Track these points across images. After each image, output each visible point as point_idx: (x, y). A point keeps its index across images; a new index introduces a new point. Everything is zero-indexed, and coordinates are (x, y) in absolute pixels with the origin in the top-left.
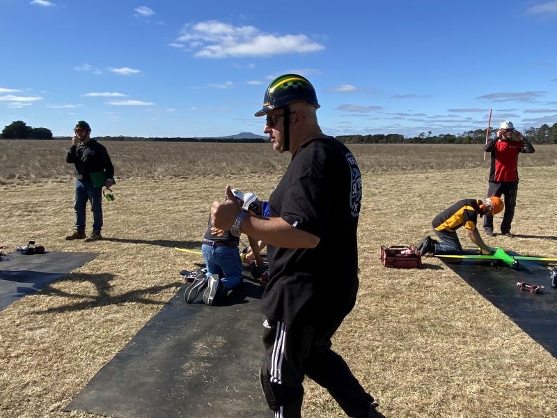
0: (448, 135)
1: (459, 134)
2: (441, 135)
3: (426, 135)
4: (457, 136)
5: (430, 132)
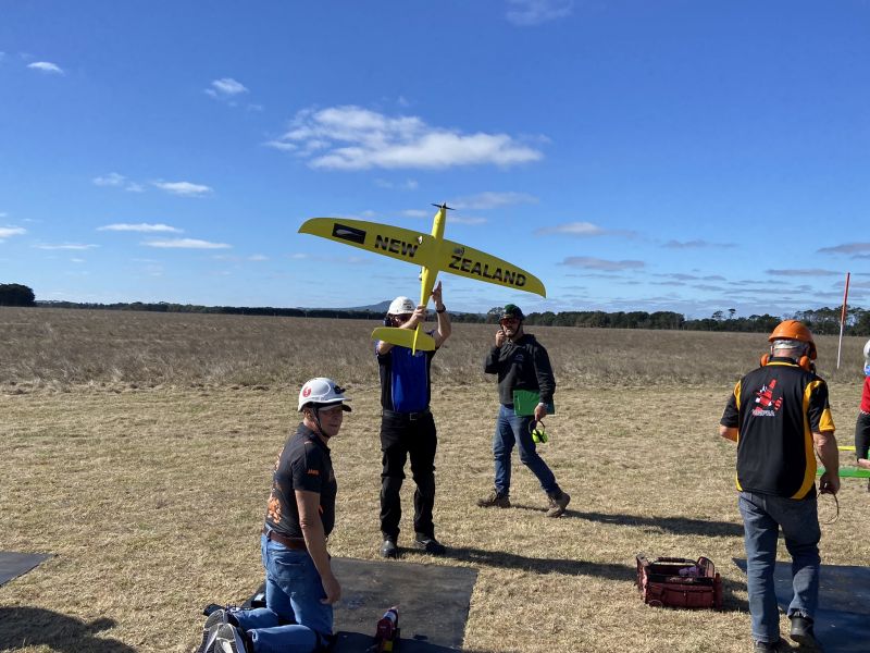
0: (767, 316)
2: (753, 317)
3: (726, 316)
5: (732, 311)
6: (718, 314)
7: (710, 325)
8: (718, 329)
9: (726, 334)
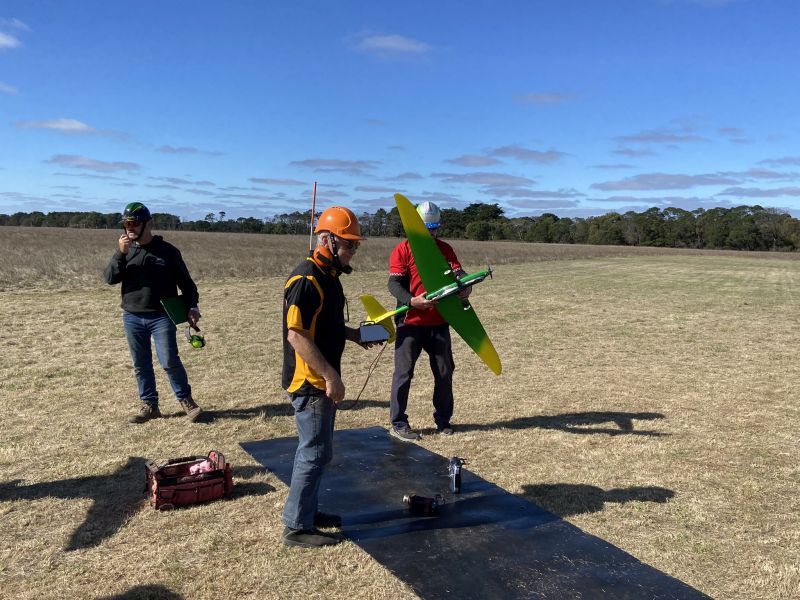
0: (251, 219)
1: (267, 218)
2: (240, 219)
3: (217, 218)
4: (264, 221)
5: (223, 213)
6: (210, 216)
7: (203, 226)
8: (211, 230)
9: (218, 234)
